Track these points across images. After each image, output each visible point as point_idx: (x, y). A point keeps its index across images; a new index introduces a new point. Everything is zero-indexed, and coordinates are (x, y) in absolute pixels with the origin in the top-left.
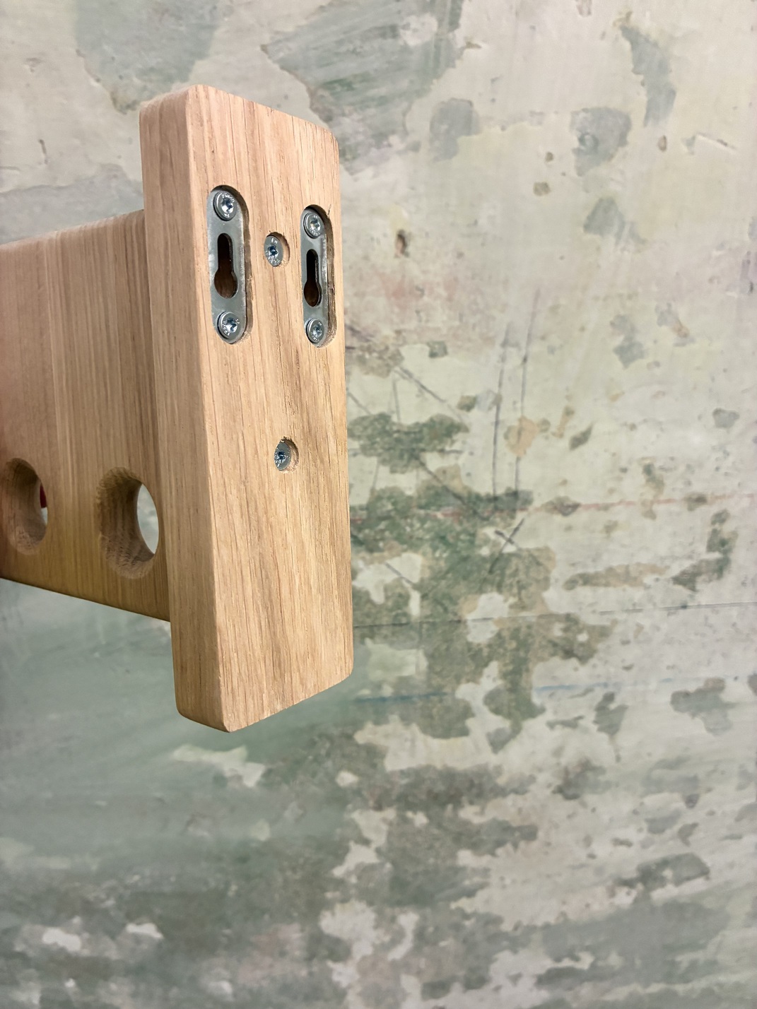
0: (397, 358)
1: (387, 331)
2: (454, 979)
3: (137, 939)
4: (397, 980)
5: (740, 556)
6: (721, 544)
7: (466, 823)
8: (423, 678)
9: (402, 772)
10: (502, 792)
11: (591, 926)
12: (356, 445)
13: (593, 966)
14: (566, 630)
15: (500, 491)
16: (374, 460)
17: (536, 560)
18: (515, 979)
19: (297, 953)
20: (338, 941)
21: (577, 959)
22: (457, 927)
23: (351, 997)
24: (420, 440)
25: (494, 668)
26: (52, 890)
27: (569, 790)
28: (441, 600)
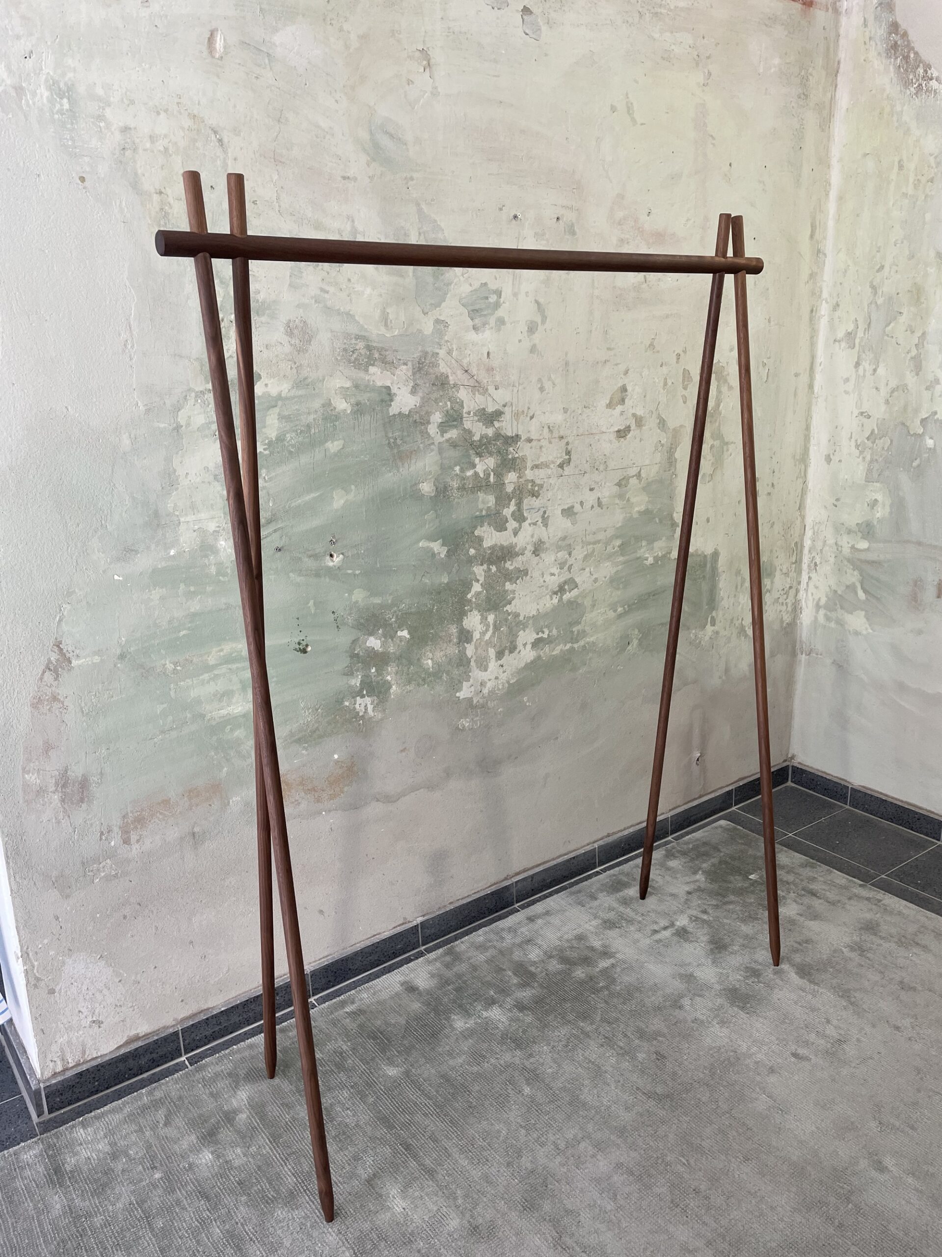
0: (487, 390)
1: (485, 381)
2: (506, 647)
3: (402, 639)
4: (487, 650)
5: (573, 457)
6: (568, 453)
7: (508, 569)
8: (493, 507)
9: (489, 548)
10: (517, 555)
11: (546, 614)
12: (476, 418)
13: (549, 635)
14: (532, 486)
15: (514, 434)
16: (481, 424)
17: (523, 459)
18: (525, 645)
19: (455, 640)
20: (468, 632)
21: (543, 632)
22: (506, 620)
23: (473, 663)
24: (493, 417)
25: (513, 502)
26: (374, 615)
27: (536, 552)
28: (499, 475)
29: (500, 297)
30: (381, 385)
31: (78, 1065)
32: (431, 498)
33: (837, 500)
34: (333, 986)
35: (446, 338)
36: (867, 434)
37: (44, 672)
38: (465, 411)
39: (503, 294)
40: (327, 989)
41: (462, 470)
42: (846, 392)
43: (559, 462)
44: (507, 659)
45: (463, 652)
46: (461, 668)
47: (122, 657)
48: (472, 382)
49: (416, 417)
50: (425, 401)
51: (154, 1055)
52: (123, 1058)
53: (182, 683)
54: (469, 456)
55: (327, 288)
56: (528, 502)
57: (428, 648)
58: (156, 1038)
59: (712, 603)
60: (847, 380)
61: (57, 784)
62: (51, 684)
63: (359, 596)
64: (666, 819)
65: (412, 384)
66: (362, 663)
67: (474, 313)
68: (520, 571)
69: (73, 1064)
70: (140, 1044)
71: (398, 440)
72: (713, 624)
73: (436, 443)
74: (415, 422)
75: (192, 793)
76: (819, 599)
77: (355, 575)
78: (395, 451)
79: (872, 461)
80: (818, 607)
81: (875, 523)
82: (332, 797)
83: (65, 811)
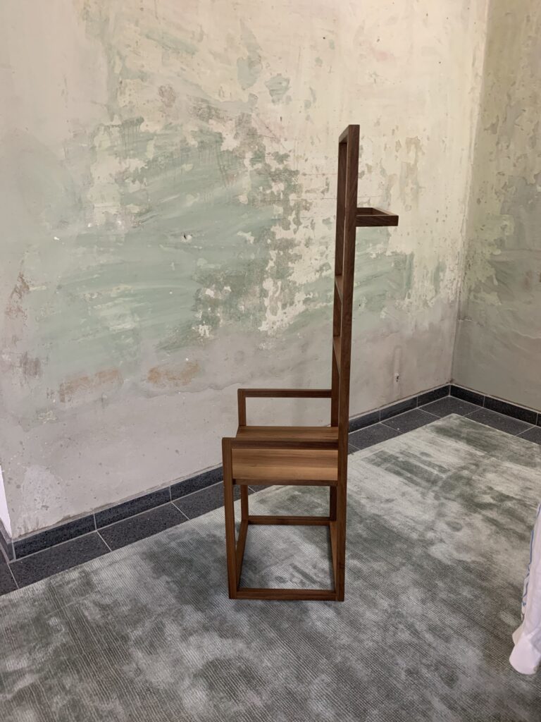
0: (280, 141)
1: (278, 136)
2: (288, 302)
3: (226, 291)
4: (277, 303)
5: (330, 187)
6: (327, 184)
7: (290, 254)
8: (282, 214)
9: (279, 240)
10: (296, 245)
11: (312, 284)
12: (273, 158)
13: (313, 297)
14: (305, 203)
15: (295, 170)
16: (276, 161)
17: (301, 186)
18: (299, 302)
19: (258, 295)
20: (266, 291)
21: (310, 295)
22: (288, 285)
23: (268, 310)
24: (283, 158)
25: (294, 212)
26: (210, 275)
27: (307, 245)
28: (286, 195)
29: (289, 83)
30: (216, 131)
31: (34, 531)
32: (245, 205)
33: (484, 226)
34: (184, 495)
35: (257, 106)
36: (502, 185)
37: (13, 294)
38: (267, 152)
39: (290, 82)
40: (180, 496)
41: (264, 189)
42: (491, 160)
43: (322, 189)
44: (288, 309)
45: (262, 303)
46: (261, 312)
47: (59, 287)
48: (271, 135)
49: (237, 154)
50: (242, 144)
51: (79, 528)
52: (61, 529)
53: (95, 307)
54: (268, 181)
55: (184, 67)
56: (303, 213)
57: (242, 299)
58: (80, 518)
59: (409, 284)
60: (491, 153)
61: (21, 363)
62: (17, 302)
63: (201, 263)
64: (378, 412)
65: (235, 132)
66: (203, 304)
67: (272, 92)
68: (296, 255)
69: (32, 530)
70: (71, 521)
71: (226, 168)
72: (409, 298)
73: (249, 170)
74: (236, 156)
75: (101, 374)
76: (471, 286)
77: (199, 250)
78: (224, 174)
79: (505, 202)
80: (470, 291)
81: (505, 238)
82: (185, 384)
83: (26, 379)
